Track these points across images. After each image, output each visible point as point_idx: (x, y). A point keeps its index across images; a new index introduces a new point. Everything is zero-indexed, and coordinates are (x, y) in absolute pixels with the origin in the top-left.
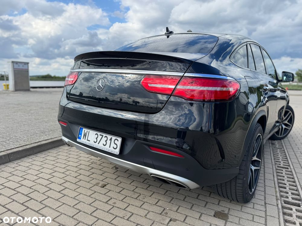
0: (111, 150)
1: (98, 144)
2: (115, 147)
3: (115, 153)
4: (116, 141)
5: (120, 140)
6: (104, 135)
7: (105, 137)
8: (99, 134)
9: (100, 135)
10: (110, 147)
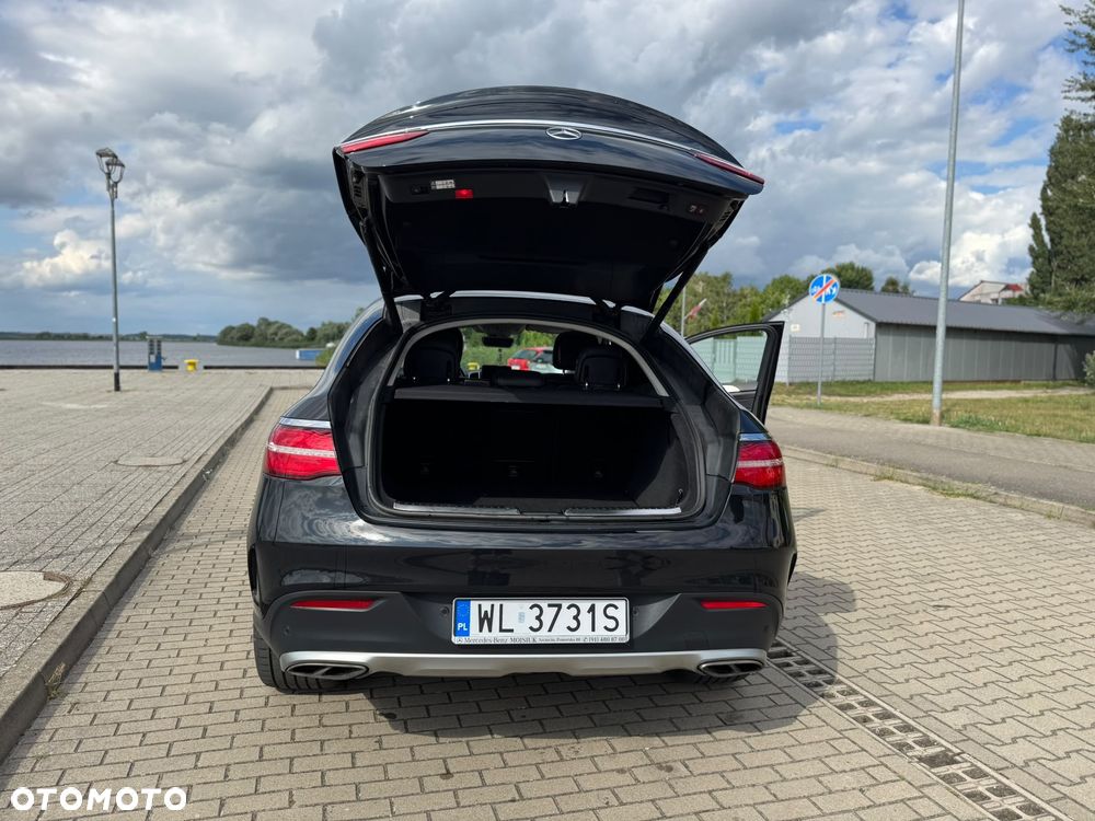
0: (601, 635)
1: (550, 630)
2: (612, 624)
3: (617, 641)
4: (611, 611)
5: (622, 604)
6: (565, 604)
7: (569, 608)
8: (544, 604)
9: (550, 606)
10: (593, 630)
